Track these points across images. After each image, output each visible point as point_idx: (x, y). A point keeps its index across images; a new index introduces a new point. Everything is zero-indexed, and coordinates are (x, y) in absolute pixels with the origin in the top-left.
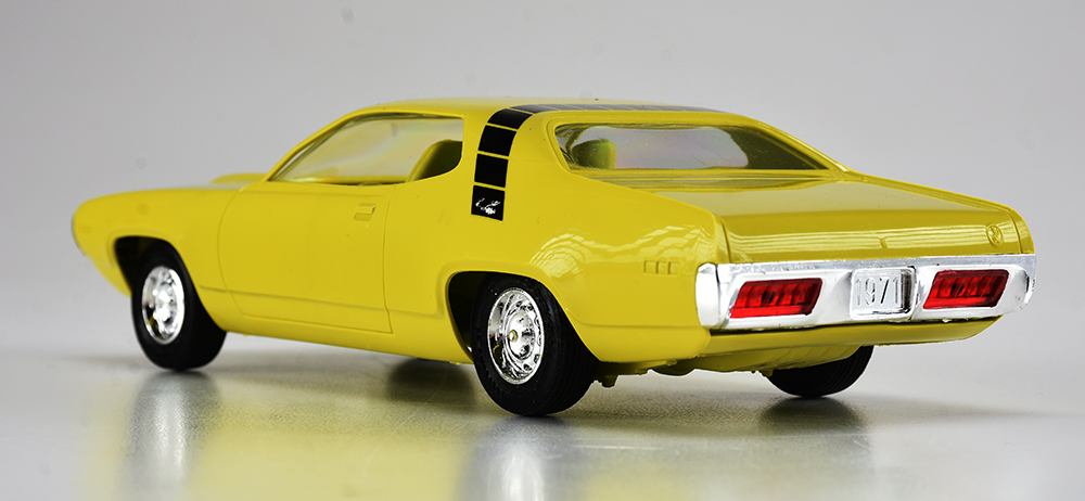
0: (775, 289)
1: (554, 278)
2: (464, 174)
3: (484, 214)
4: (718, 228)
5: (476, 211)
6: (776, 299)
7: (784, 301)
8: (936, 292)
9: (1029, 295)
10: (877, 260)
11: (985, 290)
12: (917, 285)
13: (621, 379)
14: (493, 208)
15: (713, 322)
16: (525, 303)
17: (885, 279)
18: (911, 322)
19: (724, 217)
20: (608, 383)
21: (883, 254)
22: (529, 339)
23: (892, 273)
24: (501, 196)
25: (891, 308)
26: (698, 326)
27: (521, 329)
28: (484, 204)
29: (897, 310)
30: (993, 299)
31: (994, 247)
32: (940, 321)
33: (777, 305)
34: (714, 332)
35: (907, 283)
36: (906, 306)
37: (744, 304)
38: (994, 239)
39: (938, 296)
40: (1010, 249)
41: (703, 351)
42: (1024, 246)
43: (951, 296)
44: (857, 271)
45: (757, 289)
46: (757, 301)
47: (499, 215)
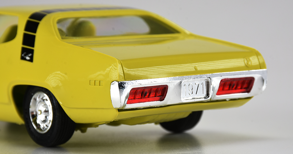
0: (147, 90)
1: (53, 88)
2: (18, 42)
3: (25, 59)
4: (119, 66)
5: (23, 58)
6: (148, 94)
7: (151, 95)
8: (222, 88)
9: (264, 87)
10: (193, 76)
11: (245, 86)
12: (212, 86)
13: (89, 129)
14: (29, 57)
15: (119, 106)
16: (44, 98)
17: (197, 83)
18: (211, 101)
19: (122, 60)
20: (83, 131)
21: (196, 72)
22: (47, 113)
23: (201, 81)
24: (32, 52)
25: (201, 96)
26: (112, 108)
27: (43, 109)
28: (26, 55)
29: (203, 97)
30: (248, 90)
31: (248, 67)
32: (225, 100)
33: (148, 97)
34: (120, 110)
35: (208, 84)
36: (208, 95)
37: (133, 98)
38: (247, 64)
39: (223, 90)
40: (255, 67)
41: (116, 119)
42: (261, 66)
43: (229, 89)
44: (183, 81)
45: (139, 90)
46: (138, 96)
47: (31, 60)
